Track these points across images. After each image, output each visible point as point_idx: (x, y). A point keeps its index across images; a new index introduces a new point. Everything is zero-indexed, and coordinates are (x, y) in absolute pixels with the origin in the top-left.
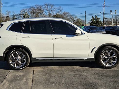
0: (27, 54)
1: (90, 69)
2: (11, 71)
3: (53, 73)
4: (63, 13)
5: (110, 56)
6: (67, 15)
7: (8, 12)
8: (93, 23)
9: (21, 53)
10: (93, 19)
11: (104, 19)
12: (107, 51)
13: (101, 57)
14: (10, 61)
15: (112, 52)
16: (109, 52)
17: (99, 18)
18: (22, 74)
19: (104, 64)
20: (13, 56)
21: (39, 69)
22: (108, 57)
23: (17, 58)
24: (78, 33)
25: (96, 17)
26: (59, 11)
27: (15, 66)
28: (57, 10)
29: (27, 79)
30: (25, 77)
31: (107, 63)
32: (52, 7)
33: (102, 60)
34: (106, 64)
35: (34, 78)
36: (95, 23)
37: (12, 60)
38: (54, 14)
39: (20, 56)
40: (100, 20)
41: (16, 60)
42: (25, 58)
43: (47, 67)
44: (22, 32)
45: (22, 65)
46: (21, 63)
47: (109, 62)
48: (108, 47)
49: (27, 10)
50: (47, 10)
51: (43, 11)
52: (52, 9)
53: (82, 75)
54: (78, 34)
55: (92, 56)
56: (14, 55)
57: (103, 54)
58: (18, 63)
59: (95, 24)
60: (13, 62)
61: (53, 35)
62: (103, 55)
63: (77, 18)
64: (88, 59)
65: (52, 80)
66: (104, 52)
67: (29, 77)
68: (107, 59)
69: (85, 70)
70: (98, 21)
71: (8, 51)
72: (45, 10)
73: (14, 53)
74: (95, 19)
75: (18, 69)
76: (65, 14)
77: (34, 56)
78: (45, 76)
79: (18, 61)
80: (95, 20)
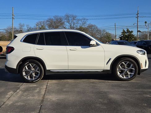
0: (41, 66)
1: (106, 81)
2: (24, 83)
3: (67, 85)
4: (87, 25)
5: (127, 68)
6: (93, 28)
7: (21, 26)
8: (124, 38)
9: (35, 65)
10: (124, 32)
11: (138, 32)
12: (123, 63)
13: (118, 69)
14: (24, 74)
15: (128, 64)
16: (125, 63)
17: (132, 32)
18: (35, 85)
19: (121, 76)
20: (27, 69)
21: (53, 82)
22: (125, 68)
23: (31, 70)
24: (92, 44)
25: (128, 30)
26: (83, 24)
27: (28, 78)
28: (80, 22)
29: (40, 89)
30: (38, 88)
31: (124, 75)
32: (74, 19)
33: (118, 72)
34: (123, 77)
35: (47, 88)
36: (126, 37)
37: (25, 73)
38: (76, 27)
39: (34, 68)
40: (132, 34)
41: (30, 72)
42: (39, 70)
43: (62, 80)
44: (36, 44)
45: (36, 77)
46: (34, 75)
47: (126, 74)
48: (124, 59)
49: (44, 22)
50: (68, 22)
51: (63, 23)
52: (74, 21)
53: (96, 86)
54: (93, 46)
55: (108, 67)
56: (27, 67)
57: (120, 65)
58: (32, 76)
59: (126, 39)
60: (26, 74)
61: (67, 47)
62: (119, 67)
63: (105, 32)
64: (104, 71)
65: (65, 90)
66: (120, 64)
67: (42, 88)
68: (124, 71)
69: (101, 83)
70: (130, 35)
71: (21, 63)
72: (65, 23)
73: (28, 65)
74: (126, 32)
75: (32, 82)
76: (91, 26)
77: (48, 68)
78: (59, 87)
79: (31, 73)
80: (126, 34)
